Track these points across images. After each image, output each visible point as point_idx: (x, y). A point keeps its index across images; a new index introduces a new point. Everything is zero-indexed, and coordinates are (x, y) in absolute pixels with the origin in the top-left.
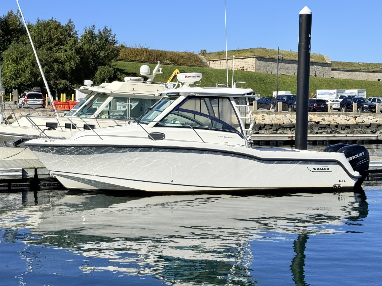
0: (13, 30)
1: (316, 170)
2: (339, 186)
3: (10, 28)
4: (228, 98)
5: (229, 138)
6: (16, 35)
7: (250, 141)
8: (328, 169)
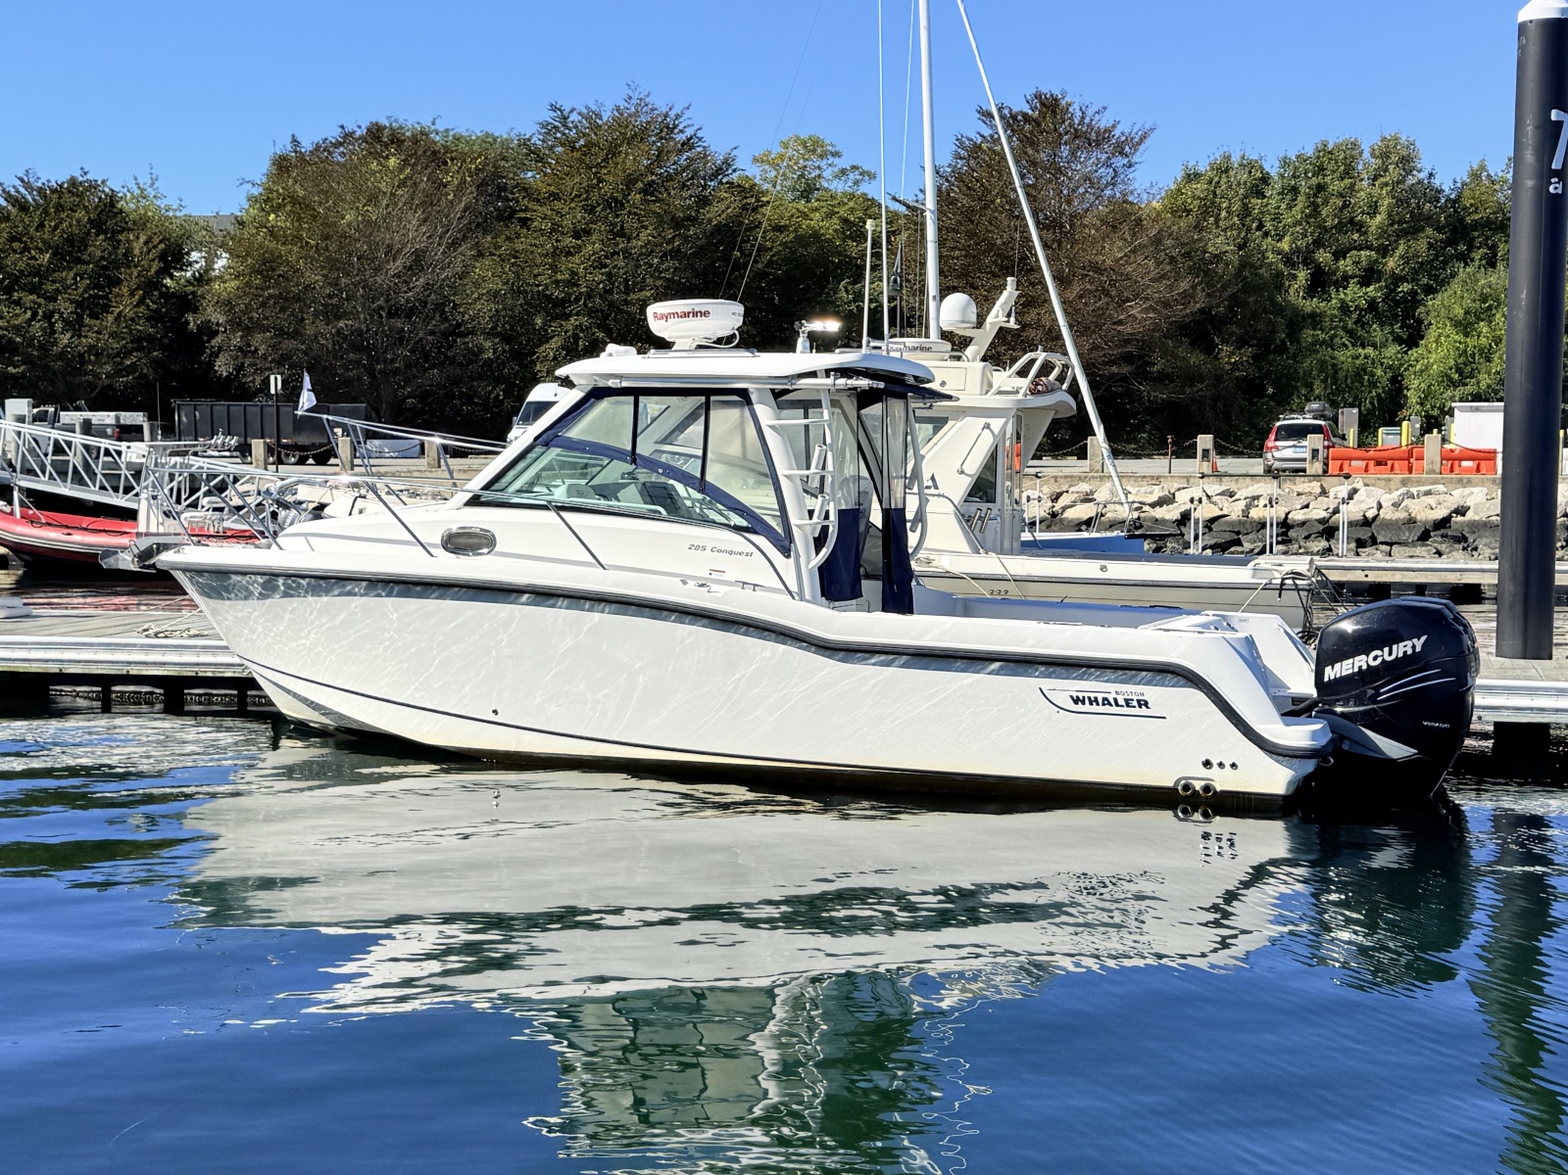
0: (1475, 225)
1: (1083, 703)
2: (1207, 789)
3: (1468, 220)
4: (744, 394)
5: (731, 553)
6: (1487, 239)
7: (1294, 579)
8: (1146, 704)
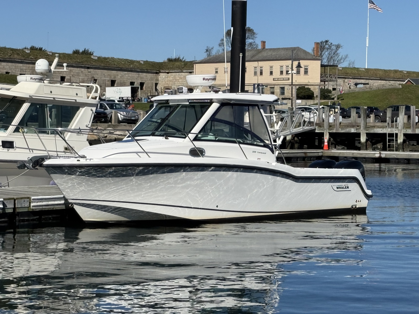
1: (338, 188)
2: (355, 207)
4: (257, 105)
5: (262, 153)
8: (348, 188)
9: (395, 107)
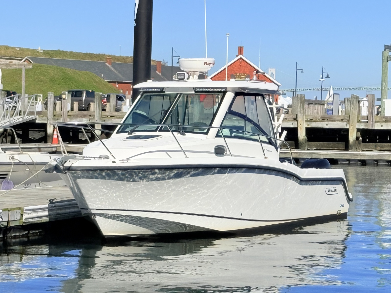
1: (329, 191)
2: (340, 213)
4: (262, 95)
5: (269, 151)
8: (336, 190)
9: (73, 92)
